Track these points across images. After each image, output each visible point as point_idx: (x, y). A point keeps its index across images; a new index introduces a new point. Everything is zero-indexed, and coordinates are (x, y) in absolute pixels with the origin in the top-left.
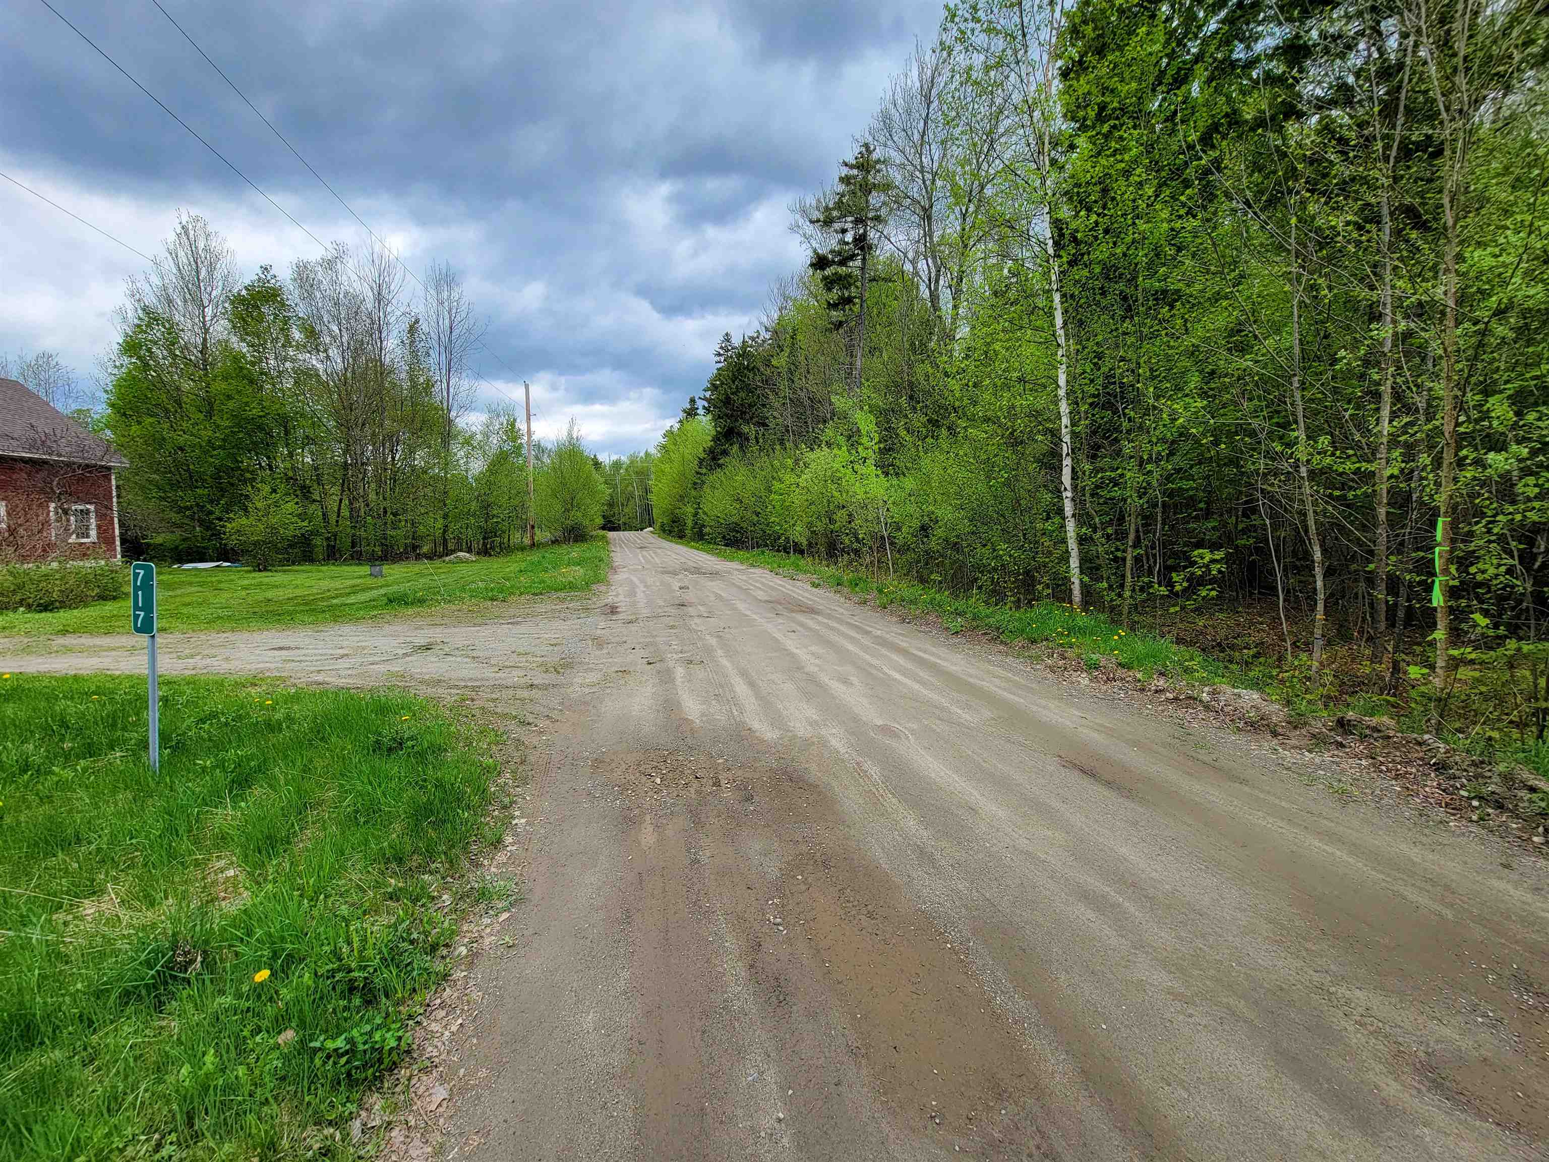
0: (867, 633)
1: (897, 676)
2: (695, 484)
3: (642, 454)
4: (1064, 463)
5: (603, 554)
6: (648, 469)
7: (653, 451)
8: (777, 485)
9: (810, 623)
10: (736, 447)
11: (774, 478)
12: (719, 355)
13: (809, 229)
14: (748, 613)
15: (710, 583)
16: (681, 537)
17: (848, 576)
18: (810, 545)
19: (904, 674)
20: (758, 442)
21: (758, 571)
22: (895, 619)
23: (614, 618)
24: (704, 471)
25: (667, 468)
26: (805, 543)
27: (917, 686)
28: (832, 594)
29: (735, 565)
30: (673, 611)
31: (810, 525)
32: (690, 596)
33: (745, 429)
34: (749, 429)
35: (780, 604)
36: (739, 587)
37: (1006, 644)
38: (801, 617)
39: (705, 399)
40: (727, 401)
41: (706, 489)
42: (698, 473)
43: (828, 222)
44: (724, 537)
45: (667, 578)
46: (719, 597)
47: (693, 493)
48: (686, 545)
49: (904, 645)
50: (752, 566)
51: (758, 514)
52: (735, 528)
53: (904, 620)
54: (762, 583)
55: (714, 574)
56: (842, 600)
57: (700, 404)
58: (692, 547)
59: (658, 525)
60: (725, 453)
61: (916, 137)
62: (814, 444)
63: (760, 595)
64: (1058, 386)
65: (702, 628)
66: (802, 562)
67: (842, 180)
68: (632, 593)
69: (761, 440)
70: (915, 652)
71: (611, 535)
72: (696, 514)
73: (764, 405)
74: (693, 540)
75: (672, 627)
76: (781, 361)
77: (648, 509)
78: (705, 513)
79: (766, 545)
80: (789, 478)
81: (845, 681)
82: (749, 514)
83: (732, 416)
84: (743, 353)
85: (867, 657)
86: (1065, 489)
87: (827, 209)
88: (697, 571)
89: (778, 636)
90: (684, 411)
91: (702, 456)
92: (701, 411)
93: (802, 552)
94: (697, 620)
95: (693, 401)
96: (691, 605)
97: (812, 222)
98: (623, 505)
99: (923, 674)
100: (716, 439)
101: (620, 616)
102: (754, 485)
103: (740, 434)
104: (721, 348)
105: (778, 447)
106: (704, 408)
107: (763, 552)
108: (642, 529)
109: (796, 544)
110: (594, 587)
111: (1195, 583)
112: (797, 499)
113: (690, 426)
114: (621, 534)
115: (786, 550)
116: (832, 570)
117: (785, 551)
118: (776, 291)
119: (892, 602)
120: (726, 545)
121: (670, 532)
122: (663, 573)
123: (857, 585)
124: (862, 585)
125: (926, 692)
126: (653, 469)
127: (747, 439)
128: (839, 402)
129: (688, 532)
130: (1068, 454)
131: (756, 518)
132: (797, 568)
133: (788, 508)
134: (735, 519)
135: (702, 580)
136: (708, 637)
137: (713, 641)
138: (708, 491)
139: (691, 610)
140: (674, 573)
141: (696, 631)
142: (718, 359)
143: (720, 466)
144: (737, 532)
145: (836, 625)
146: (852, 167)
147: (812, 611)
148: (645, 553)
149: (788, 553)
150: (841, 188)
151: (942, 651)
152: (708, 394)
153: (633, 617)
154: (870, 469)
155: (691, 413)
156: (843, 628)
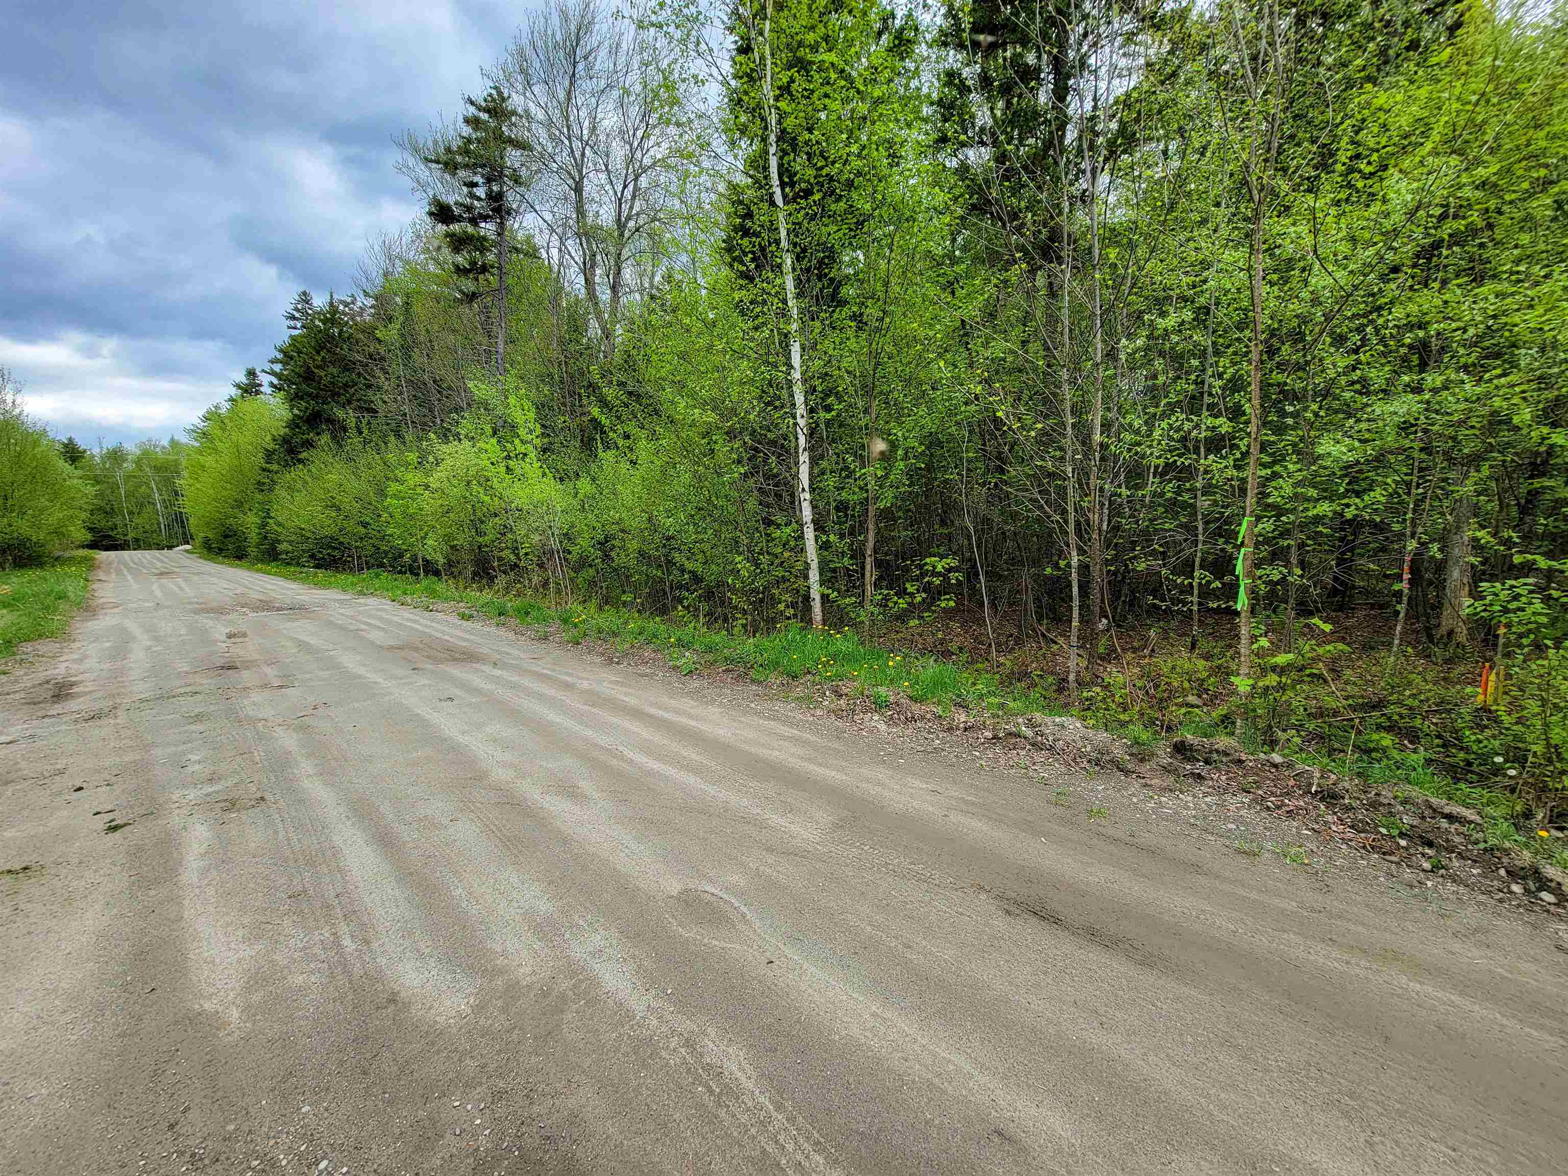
0: (568, 686)
1: (655, 765)
2: (259, 483)
3: (165, 442)
4: (801, 459)
5: (71, 588)
6: (177, 463)
7: (184, 439)
8: (393, 487)
9: (478, 681)
10: (325, 438)
11: (388, 479)
12: (293, 318)
13: (422, 171)
14: (362, 671)
15: (289, 625)
16: (240, 558)
17: (511, 603)
18: (450, 564)
19: (659, 758)
20: (361, 433)
21: (371, 601)
22: (598, 660)
23: (57, 709)
24: (275, 467)
25: (209, 461)
26: (442, 561)
27: (691, 780)
28: (493, 629)
29: (333, 594)
30: (206, 682)
31: (448, 538)
32: (249, 649)
33: (340, 414)
34: (348, 416)
35: (416, 649)
36: (342, 628)
37: (760, 683)
38: (456, 671)
39: (273, 373)
40: (308, 376)
41: (281, 492)
42: (264, 470)
43: (450, 166)
44: (313, 556)
45: (206, 621)
46: (303, 646)
47: (259, 497)
48: (248, 569)
49: (632, 701)
50: (361, 593)
51: (365, 525)
52: (332, 543)
53: (611, 659)
54: (381, 619)
55: (297, 610)
56: (511, 635)
57: (265, 380)
58: (258, 571)
59: (198, 541)
60: (309, 444)
61: (562, 95)
62: (445, 436)
63: (376, 636)
64: (792, 367)
65: (267, 712)
66: (440, 587)
67: (467, 121)
68: (120, 651)
69: (366, 432)
70: (652, 711)
71: (102, 556)
72: (264, 525)
73: (369, 386)
74: (262, 561)
75: (198, 718)
76: (391, 334)
77: (180, 520)
78: (279, 524)
79: (381, 565)
80: (413, 478)
81: (572, 793)
82: (350, 526)
83: (317, 396)
84: (332, 316)
85: (589, 733)
86: (803, 490)
87: (448, 150)
88: (266, 606)
89: (424, 711)
90: (238, 386)
91: (271, 446)
92: (266, 389)
93: (437, 573)
94: (256, 697)
95: (251, 373)
96: (248, 664)
97: (427, 160)
98: (131, 513)
99: (691, 754)
100: (293, 424)
101: (73, 705)
102: (355, 486)
103: (331, 421)
104: (297, 310)
105: (392, 439)
106: (272, 385)
107: (377, 576)
108: (170, 548)
109: (427, 562)
110: (28, 647)
111: (934, 594)
112: (428, 504)
113: (250, 405)
114: (125, 554)
115: (414, 572)
116: (487, 595)
117: (412, 573)
118: (376, 248)
119: (585, 635)
120: (317, 567)
121: (221, 550)
122: (197, 612)
123: (527, 613)
124: (534, 614)
125: (712, 790)
126: (184, 463)
127: (345, 430)
128: (479, 388)
129: (253, 551)
130: (805, 450)
131: (363, 530)
132: (433, 593)
133: (412, 517)
134: (327, 532)
135: (274, 620)
136: (280, 732)
137: (288, 740)
138: (284, 493)
139: (247, 677)
140: (220, 611)
141: (253, 721)
142: (292, 323)
143: (300, 461)
144: (335, 548)
145: (515, 678)
146: (479, 108)
147: (468, 657)
148: (164, 581)
149: (418, 575)
150: (467, 131)
151: (687, 704)
152: (278, 368)
153: (106, 704)
154: (532, 467)
155: (250, 388)
156: (526, 682)
